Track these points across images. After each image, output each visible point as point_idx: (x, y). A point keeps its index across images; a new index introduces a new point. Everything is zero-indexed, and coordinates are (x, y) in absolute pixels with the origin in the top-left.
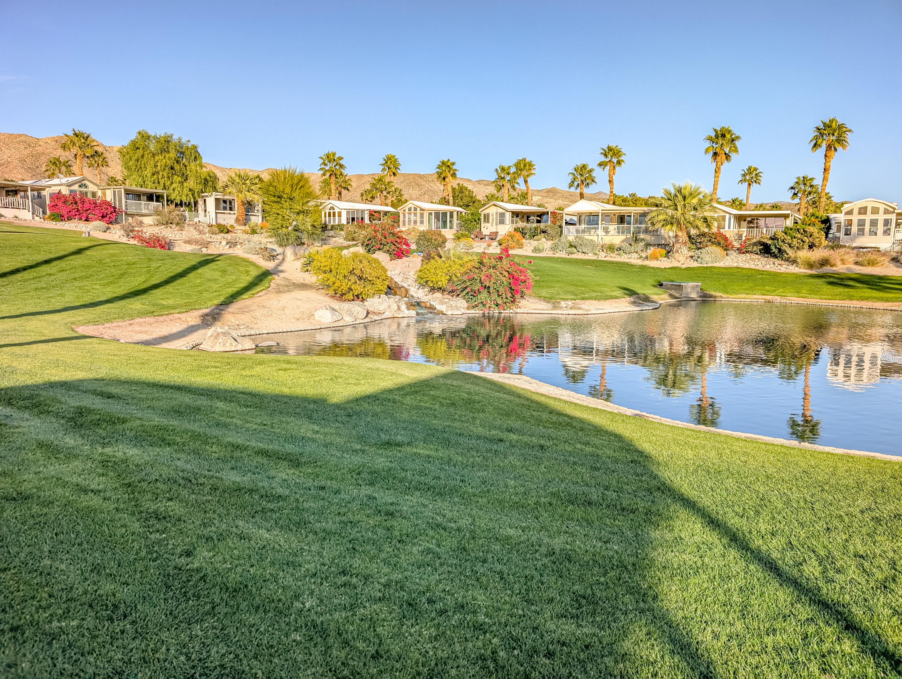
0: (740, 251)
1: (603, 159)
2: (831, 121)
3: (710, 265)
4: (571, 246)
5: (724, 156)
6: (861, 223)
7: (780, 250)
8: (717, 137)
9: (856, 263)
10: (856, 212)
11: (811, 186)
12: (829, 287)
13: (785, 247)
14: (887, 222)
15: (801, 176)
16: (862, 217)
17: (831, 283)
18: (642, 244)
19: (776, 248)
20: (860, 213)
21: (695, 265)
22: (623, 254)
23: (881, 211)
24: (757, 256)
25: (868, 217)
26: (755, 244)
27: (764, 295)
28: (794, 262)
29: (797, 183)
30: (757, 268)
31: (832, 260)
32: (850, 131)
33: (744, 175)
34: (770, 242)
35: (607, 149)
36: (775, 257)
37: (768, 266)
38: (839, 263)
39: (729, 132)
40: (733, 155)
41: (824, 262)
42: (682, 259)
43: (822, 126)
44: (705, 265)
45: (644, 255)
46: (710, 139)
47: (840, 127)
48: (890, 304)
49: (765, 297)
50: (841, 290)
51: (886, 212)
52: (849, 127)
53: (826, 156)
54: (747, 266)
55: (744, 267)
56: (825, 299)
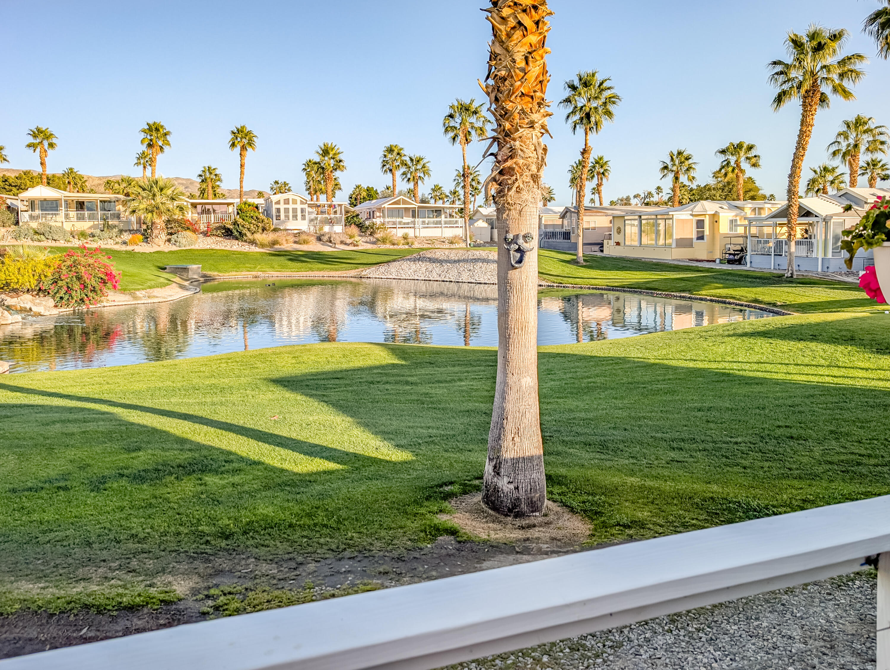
0: (205, 234)
1: (31, 140)
2: (243, 127)
3: (188, 248)
4: (36, 233)
5: (159, 148)
6: (287, 210)
7: (240, 233)
8: (150, 129)
9: (295, 242)
10: (282, 202)
11: (216, 175)
12: (290, 262)
13: (245, 231)
14: (303, 210)
15: (207, 166)
16: (287, 206)
17: (290, 260)
18: (116, 230)
19: (237, 231)
20: (285, 204)
21: (174, 248)
22: (99, 240)
23: (299, 202)
24: (220, 239)
25: (291, 206)
26: (217, 229)
27: (249, 271)
28: (253, 242)
29: (204, 171)
30: (226, 248)
31: (280, 240)
32: (256, 136)
33: (138, 159)
34: (231, 227)
35: (35, 130)
36: (237, 239)
37: (235, 247)
38: (284, 242)
39: (162, 127)
40: (166, 148)
41: (274, 243)
42: (161, 243)
43: (236, 131)
44: (184, 248)
45: (119, 240)
46: (144, 131)
47: (249, 132)
48: (340, 272)
49: (251, 273)
50: (299, 264)
51: (302, 203)
52: (255, 134)
53: (241, 154)
54: (218, 247)
55: (216, 248)
56: (294, 271)
